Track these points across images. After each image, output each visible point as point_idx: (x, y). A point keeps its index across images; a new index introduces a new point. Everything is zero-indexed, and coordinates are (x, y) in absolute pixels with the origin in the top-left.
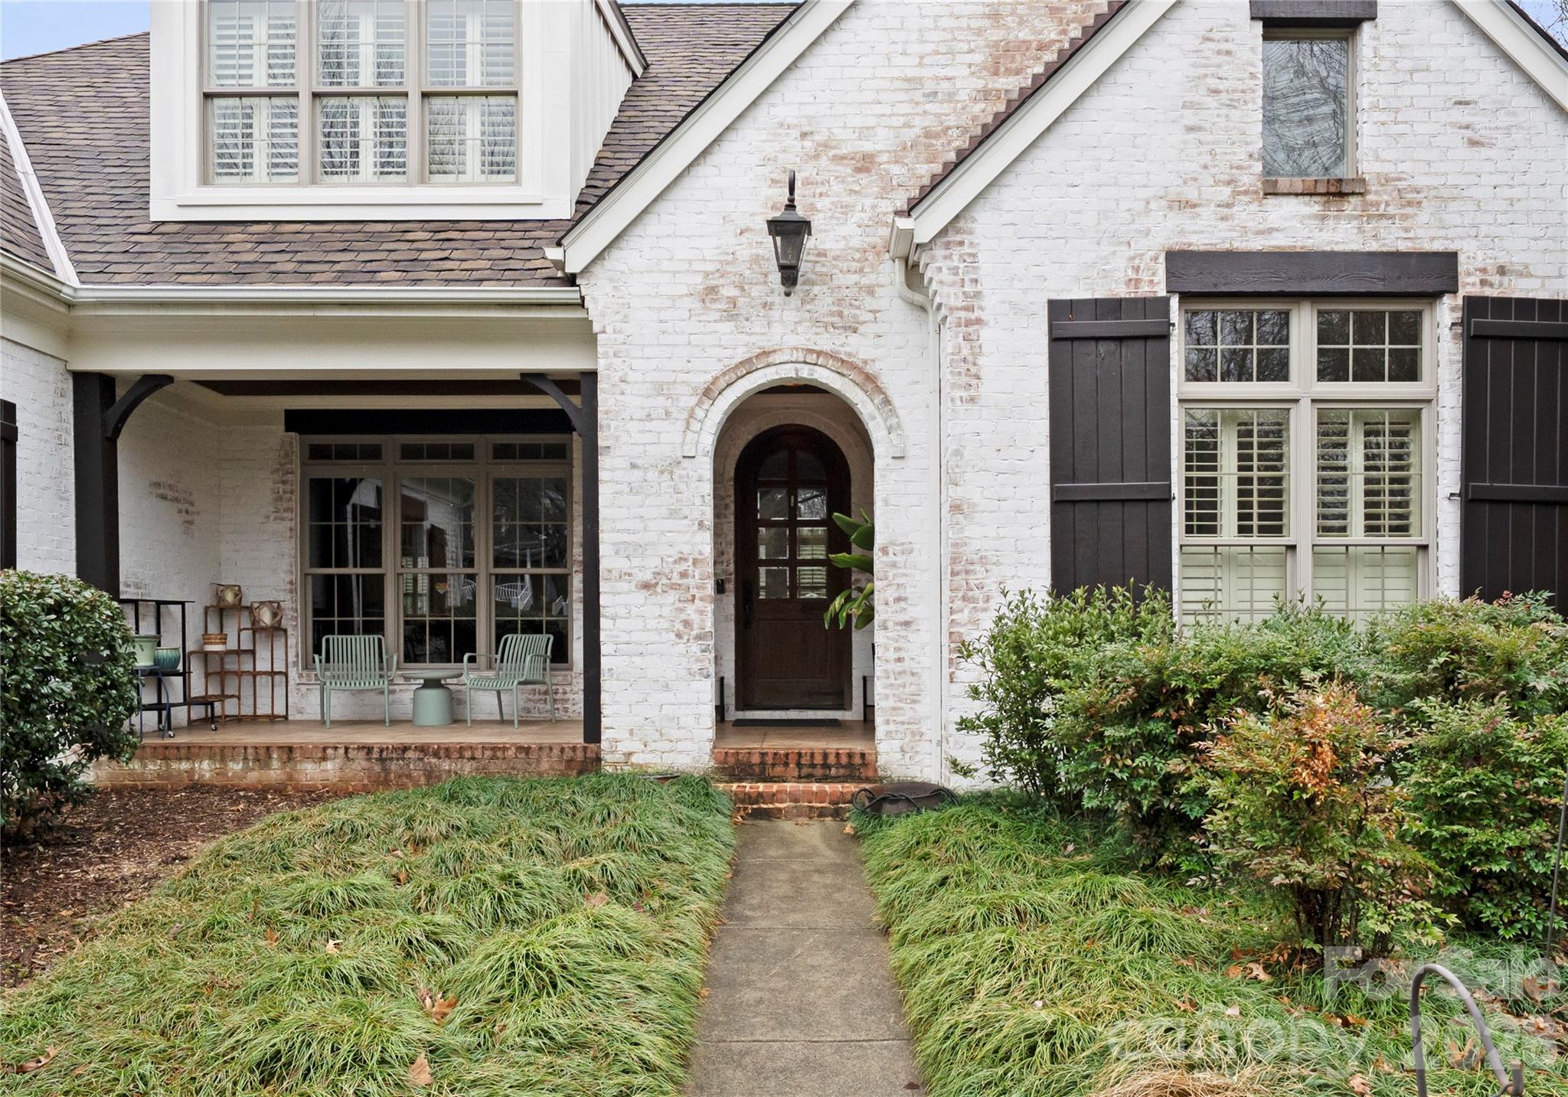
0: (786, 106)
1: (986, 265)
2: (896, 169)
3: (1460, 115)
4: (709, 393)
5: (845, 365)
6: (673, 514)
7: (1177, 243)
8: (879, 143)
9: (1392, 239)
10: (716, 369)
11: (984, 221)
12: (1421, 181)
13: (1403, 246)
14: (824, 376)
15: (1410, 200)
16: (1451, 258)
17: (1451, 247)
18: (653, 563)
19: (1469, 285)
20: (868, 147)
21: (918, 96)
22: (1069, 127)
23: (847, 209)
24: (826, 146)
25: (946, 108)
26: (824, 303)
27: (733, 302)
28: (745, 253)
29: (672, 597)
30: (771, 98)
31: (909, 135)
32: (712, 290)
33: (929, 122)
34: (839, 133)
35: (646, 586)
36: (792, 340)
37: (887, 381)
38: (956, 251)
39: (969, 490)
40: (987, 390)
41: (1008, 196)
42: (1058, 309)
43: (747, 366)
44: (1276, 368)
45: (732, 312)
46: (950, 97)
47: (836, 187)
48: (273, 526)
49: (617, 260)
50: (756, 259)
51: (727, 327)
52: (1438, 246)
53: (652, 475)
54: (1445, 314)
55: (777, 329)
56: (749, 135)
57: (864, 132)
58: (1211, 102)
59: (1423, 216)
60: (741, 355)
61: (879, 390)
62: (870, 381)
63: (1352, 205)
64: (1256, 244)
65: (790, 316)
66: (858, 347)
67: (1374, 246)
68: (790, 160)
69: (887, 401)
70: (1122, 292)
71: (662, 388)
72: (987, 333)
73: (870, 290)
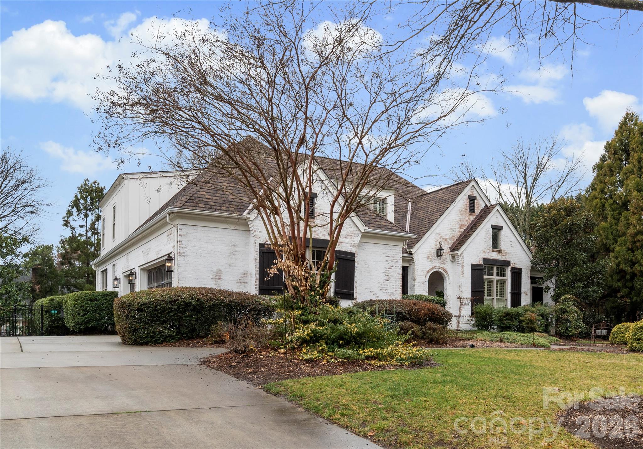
0: (437, 231)
1: (464, 258)
2: (449, 241)
3: (511, 243)
4: (428, 272)
5: (444, 270)
6: (424, 290)
7: (484, 257)
8: (447, 237)
9: (504, 258)
10: (429, 269)
11: (465, 252)
12: (507, 251)
13: (505, 260)
14: (441, 271)
15: (506, 253)
17: (510, 260)
20: (446, 238)
21: (451, 231)
22: (474, 240)
23: (444, 246)
24: (441, 237)
25: (455, 233)
26: (442, 260)
27: (431, 259)
28: (432, 252)
31: (450, 236)
32: (428, 257)
33: (453, 235)
34: (443, 235)
36: (438, 265)
37: (448, 272)
39: (462, 289)
40: (465, 275)
41: (467, 249)
42: (472, 265)
44: (492, 275)
45: (431, 261)
46: (456, 231)
49: (418, 252)
50: (434, 253)
51: (430, 262)
52: (508, 260)
53: (421, 284)
54: (509, 269)
55: (436, 263)
56: (433, 234)
58: (487, 238)
59: (507, 256)
60: (432, 267)
62: (446, 272)
63: (501, 254)
64: (491, 258)
65: (438, 261)
66: (445, 267)
67: (502, 259)
68: (438, 238)
69: (448, 275)
70: (478, 263)
71: (422, 271)
72: (465, 268)
73: (446, 258)
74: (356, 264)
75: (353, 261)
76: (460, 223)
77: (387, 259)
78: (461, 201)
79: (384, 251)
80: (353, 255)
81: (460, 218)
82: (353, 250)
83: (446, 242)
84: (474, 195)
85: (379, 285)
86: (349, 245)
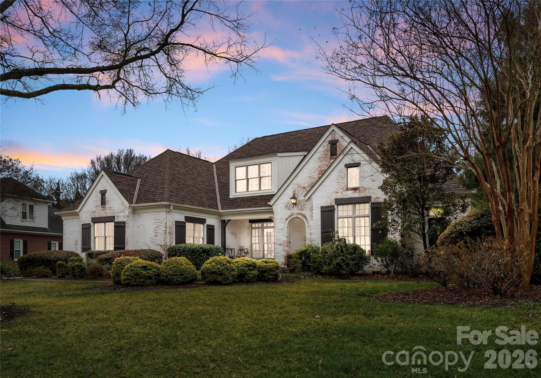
0: (295, 181)
1: (313, 202)
3: (371, 177)
4: (287, 219)
6: (283, 235)
7: (336, 198)
8: (306, 185)
9: (363, 195)
10: (287, 216)
11: (313, 197)
12: (367, 187)
14: (300, 216)
15: (365, 189)
16: (370, 197)
17: (371, 195)
18: (280, 242)
19: (373, 201)
20: (305, 186)
21: (311, 178)
22: (323, 184)
23: (302, 194)
24: (300, 186)
25: (314, 180)
26: (300, 207)
27: (289, 207)
29: (283, 246)
30: (294, 180)
31: (309, 184)
32: (287, 206)
33: (312, 182)
34: (301, 184)
35: (280, 245)
36: (296, 212)
38: (310, 201)
39: (312, 231)
40: (314, 218)
41: (316, 193)
42: (322, 208)
43: (291, 216)
45: (289, 209)
46: (314, 178)
47: (301, 191)
48: (247, 237)
49: (276, 203)
51: (288, 211)
52: (369, 195)
53: (280, 230)
54: (370, 205)
55: (294, 211)
56: (291, 185)
57: (304, 184)
58: (340, 179)
59: (367, 191)
60: (290, 214)
61: (306, 218)
62: (305, 217)
63: (357, 191)
64: (346, 197)
65: (296, 209)
66: (303, 212)
67: (360, 196)
68: (295, 188)
69: (307, 219)
70: (330, 205)
71: (281, 219)
72: (314, 211)
73: (305, 205)
74: (126, 229)
75: (124, 227)
76: (320, 169)
77: (156, 221)
78: (321, 149)
79: (154, 216)
80: (124, 223)
81: (319, 164)
82: (125, 220)
83: (304, 190)
84: (336, 139)
85: (151, 240)
86: (122, 217)
